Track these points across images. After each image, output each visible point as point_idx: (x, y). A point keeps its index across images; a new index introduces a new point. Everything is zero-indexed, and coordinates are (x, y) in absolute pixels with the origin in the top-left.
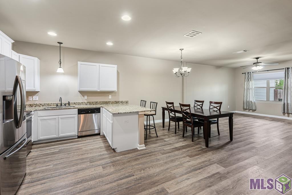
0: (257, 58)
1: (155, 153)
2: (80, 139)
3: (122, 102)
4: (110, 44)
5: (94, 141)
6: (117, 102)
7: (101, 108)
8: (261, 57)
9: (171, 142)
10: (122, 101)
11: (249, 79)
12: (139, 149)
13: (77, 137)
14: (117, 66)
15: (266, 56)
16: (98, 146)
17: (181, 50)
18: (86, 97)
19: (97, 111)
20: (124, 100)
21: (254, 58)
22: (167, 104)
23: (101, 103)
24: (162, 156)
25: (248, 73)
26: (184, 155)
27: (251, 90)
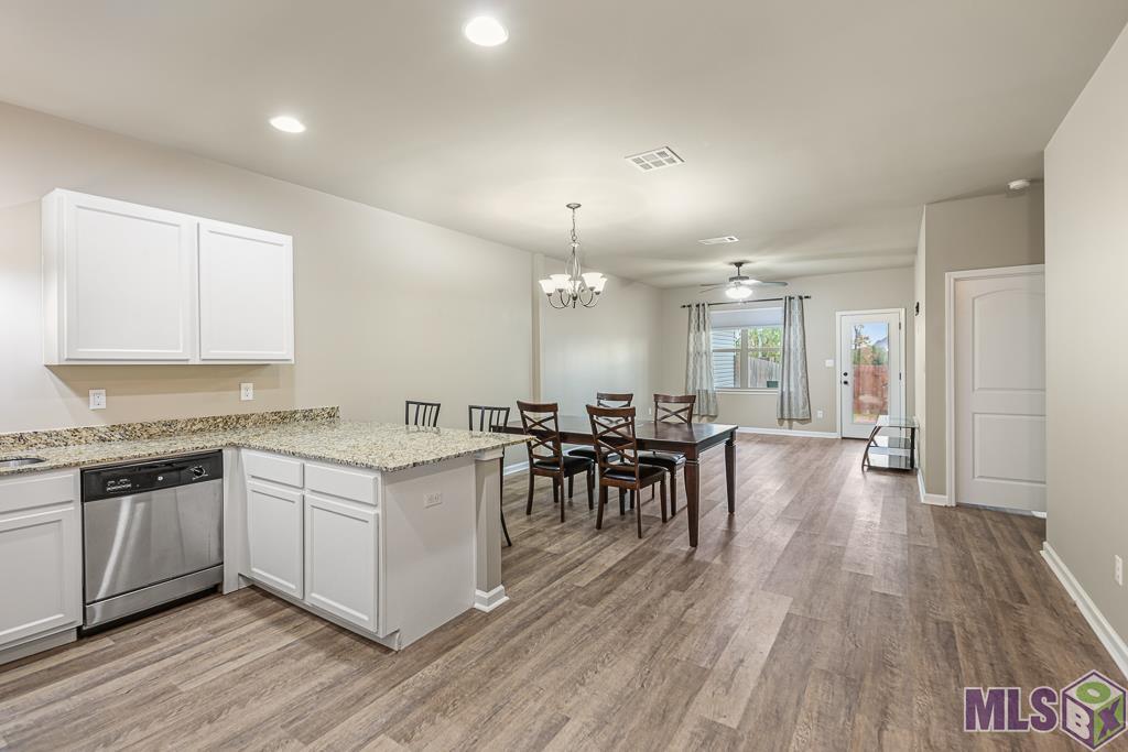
0: (739, 264)
1: (561, 606)
2: (105, 642)
3: (309, 415)
4: (288, 124)
5: (215, 633)
6: (283, 418)
7: (228, 454)
8: (747, 262)
9: (574, 554)
10: (311, 410)
11: (701, 325)
12: (487, 609)
13: (73, 637)
14: (290, 238)
15: (761, 262)
16: (264, 652)
17: (574, 207)
18: (99, 399)
19: (208, 466)
20: (317, 405)
21: (731, 264)
22: (522, 412)
23: (200, 426)
24: (595, 613)
25: (698, 306)
26: (658, 589)
27: (704, 357)
